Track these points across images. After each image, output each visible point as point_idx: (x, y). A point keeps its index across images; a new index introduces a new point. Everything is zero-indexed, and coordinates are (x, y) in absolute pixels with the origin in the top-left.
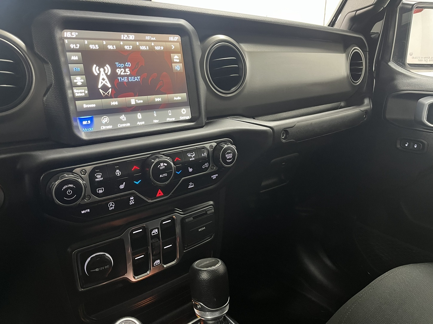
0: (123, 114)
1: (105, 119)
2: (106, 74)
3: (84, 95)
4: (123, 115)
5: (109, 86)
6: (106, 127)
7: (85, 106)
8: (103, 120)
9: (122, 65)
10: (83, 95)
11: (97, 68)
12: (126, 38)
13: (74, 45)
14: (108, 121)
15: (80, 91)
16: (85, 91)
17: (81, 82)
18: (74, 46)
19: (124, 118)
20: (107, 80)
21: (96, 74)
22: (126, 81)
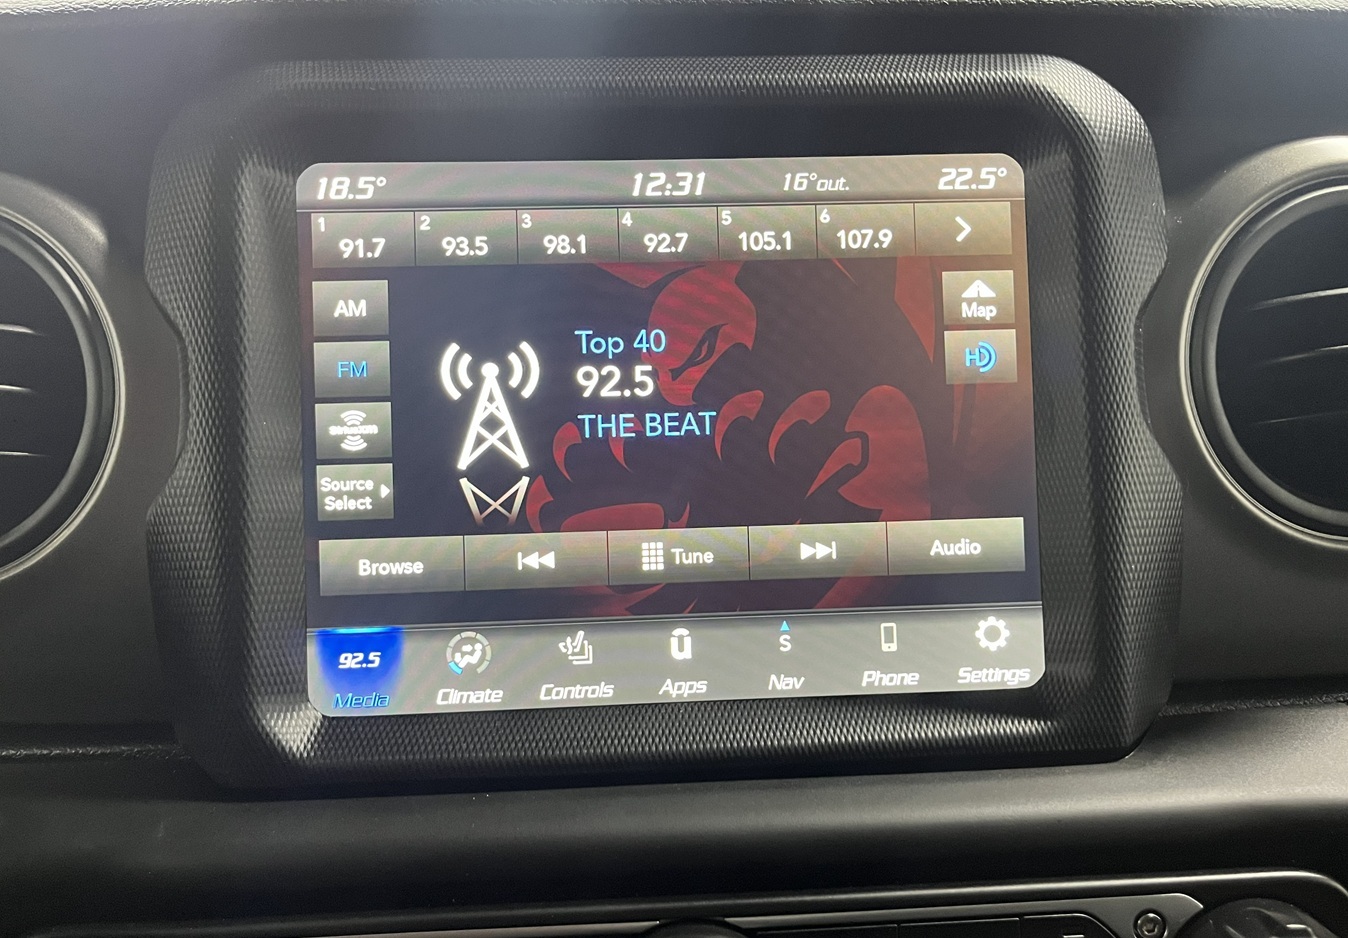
0: (580, 628)
1: (470, 650)
2: (512, 396)
3: (370, 507)
4: (581, 633)
5: (522, 460)
6: (465, 694)
7: (365, 569)
8: (458, 656)
9: (613, 345)
10: (362, 508)
11: (466, 359)
12: (662, 188)
13: (360, 242)
14: (486, 664)
15: (349, 486)
16: (376, 489)
17: (366, 438)
18: (356, 249)
19: (582, 652)
20: (509, 427)
21: (455, 395)
22: (622, 435)
